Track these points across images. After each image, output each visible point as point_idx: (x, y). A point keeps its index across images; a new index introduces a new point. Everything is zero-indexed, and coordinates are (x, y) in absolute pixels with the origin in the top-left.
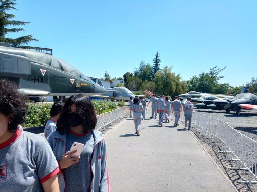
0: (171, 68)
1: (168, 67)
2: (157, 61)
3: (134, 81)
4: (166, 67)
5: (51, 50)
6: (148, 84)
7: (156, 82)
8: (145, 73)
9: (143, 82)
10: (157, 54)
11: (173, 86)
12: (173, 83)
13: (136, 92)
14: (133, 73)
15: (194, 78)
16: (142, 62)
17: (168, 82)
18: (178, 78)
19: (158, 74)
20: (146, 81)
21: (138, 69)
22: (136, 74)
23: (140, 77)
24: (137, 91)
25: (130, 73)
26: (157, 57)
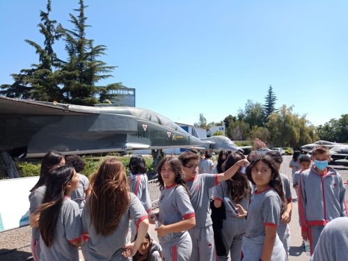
0: (291, 108)
1: (288, 107)
2: (271, 100)
3: (238, 128)
4: (284, 106)
5: (134, 90)
6: (258, 130)
7: (270, 129)
8: (253, 115)
9: (251, 128)
10: (271, 89)
11: (296, 132)
12: (294, 129)
13: (241, 142)
14: (237, 116)
16: (249, 101)
17: (287, 128)
18: (303, 121)
19: (273, 117)
20: (256, 127)
21: (244, 110)
22: (241, 117)
23: (247, 121)
24: (243, 140)
25: (233, 116)
26: (270, 93)
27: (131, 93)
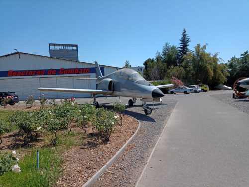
0: (205, 47)
1: (202, 46)
2: (185, 41)
3: (155, 67)
4: (199, 45)
5: (77, 46)
6: (174, 70)
7: (185, 67)
8: (170, 56)
9: (168, 68)
10: (185, 32)
11: (210, 70)
12: (209, 67)
13: (159, 81)
14: (155, 58)
15: (233, 59)
16: (166, 44)
17: (201, 67)
18: (215, 60)
19: (187, 57)
20: (172, 67)
21: (161, 53)
22: (158, 58)
23: (164, 61)
24: (161, 79)
26: (184, 35)
27: (75, 48)
